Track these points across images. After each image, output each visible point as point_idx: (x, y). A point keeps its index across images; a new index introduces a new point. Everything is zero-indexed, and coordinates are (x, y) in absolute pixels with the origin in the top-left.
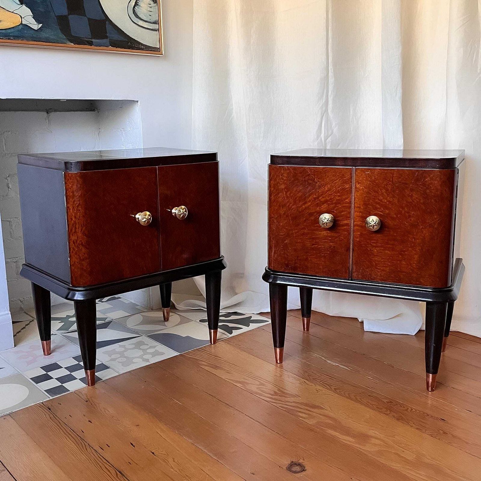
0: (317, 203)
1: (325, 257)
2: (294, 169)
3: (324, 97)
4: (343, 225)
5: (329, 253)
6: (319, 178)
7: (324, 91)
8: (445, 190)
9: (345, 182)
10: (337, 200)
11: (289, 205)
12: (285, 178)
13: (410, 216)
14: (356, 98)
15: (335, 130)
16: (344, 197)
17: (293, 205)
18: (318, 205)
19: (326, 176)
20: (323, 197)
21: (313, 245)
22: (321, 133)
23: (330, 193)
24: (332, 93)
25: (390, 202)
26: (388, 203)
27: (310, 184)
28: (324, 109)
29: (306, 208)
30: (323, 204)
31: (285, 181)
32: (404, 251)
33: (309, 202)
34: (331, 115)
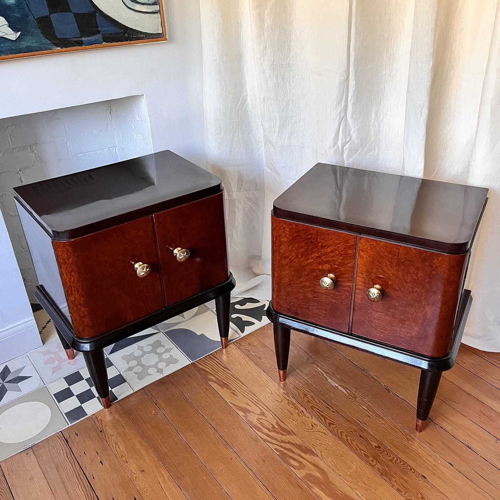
0: (319, 262)
1: (326, 310)
2: (297, 225)
3: (343, 102)
4: (344, 287)
5: (330, 307)
6: (322, 239)
7: (343, 96)
8: (453, 275)
9: (349, 248)
10: (339, 262)
11: (291, 258)
12: (287, 232)
13: (413, 292)
14: (379, 100)
15: (354, 136)
16: (346, 261)
17: (296, 258)
18: (320, 263)
19: (330, 239)
20: (326, 257)
21: (314, 297)
22: (338, 139)
23: (332, 254)
24: (352, 97)
25: (394, 275)
26: (391, 275)
27: (312, 242)
28: (342, 114)
29: (308, 264)
30: (326, 263)
31: (288, 236)
32: (405, 321)
33: (312, 258)
34: (350, 121)
